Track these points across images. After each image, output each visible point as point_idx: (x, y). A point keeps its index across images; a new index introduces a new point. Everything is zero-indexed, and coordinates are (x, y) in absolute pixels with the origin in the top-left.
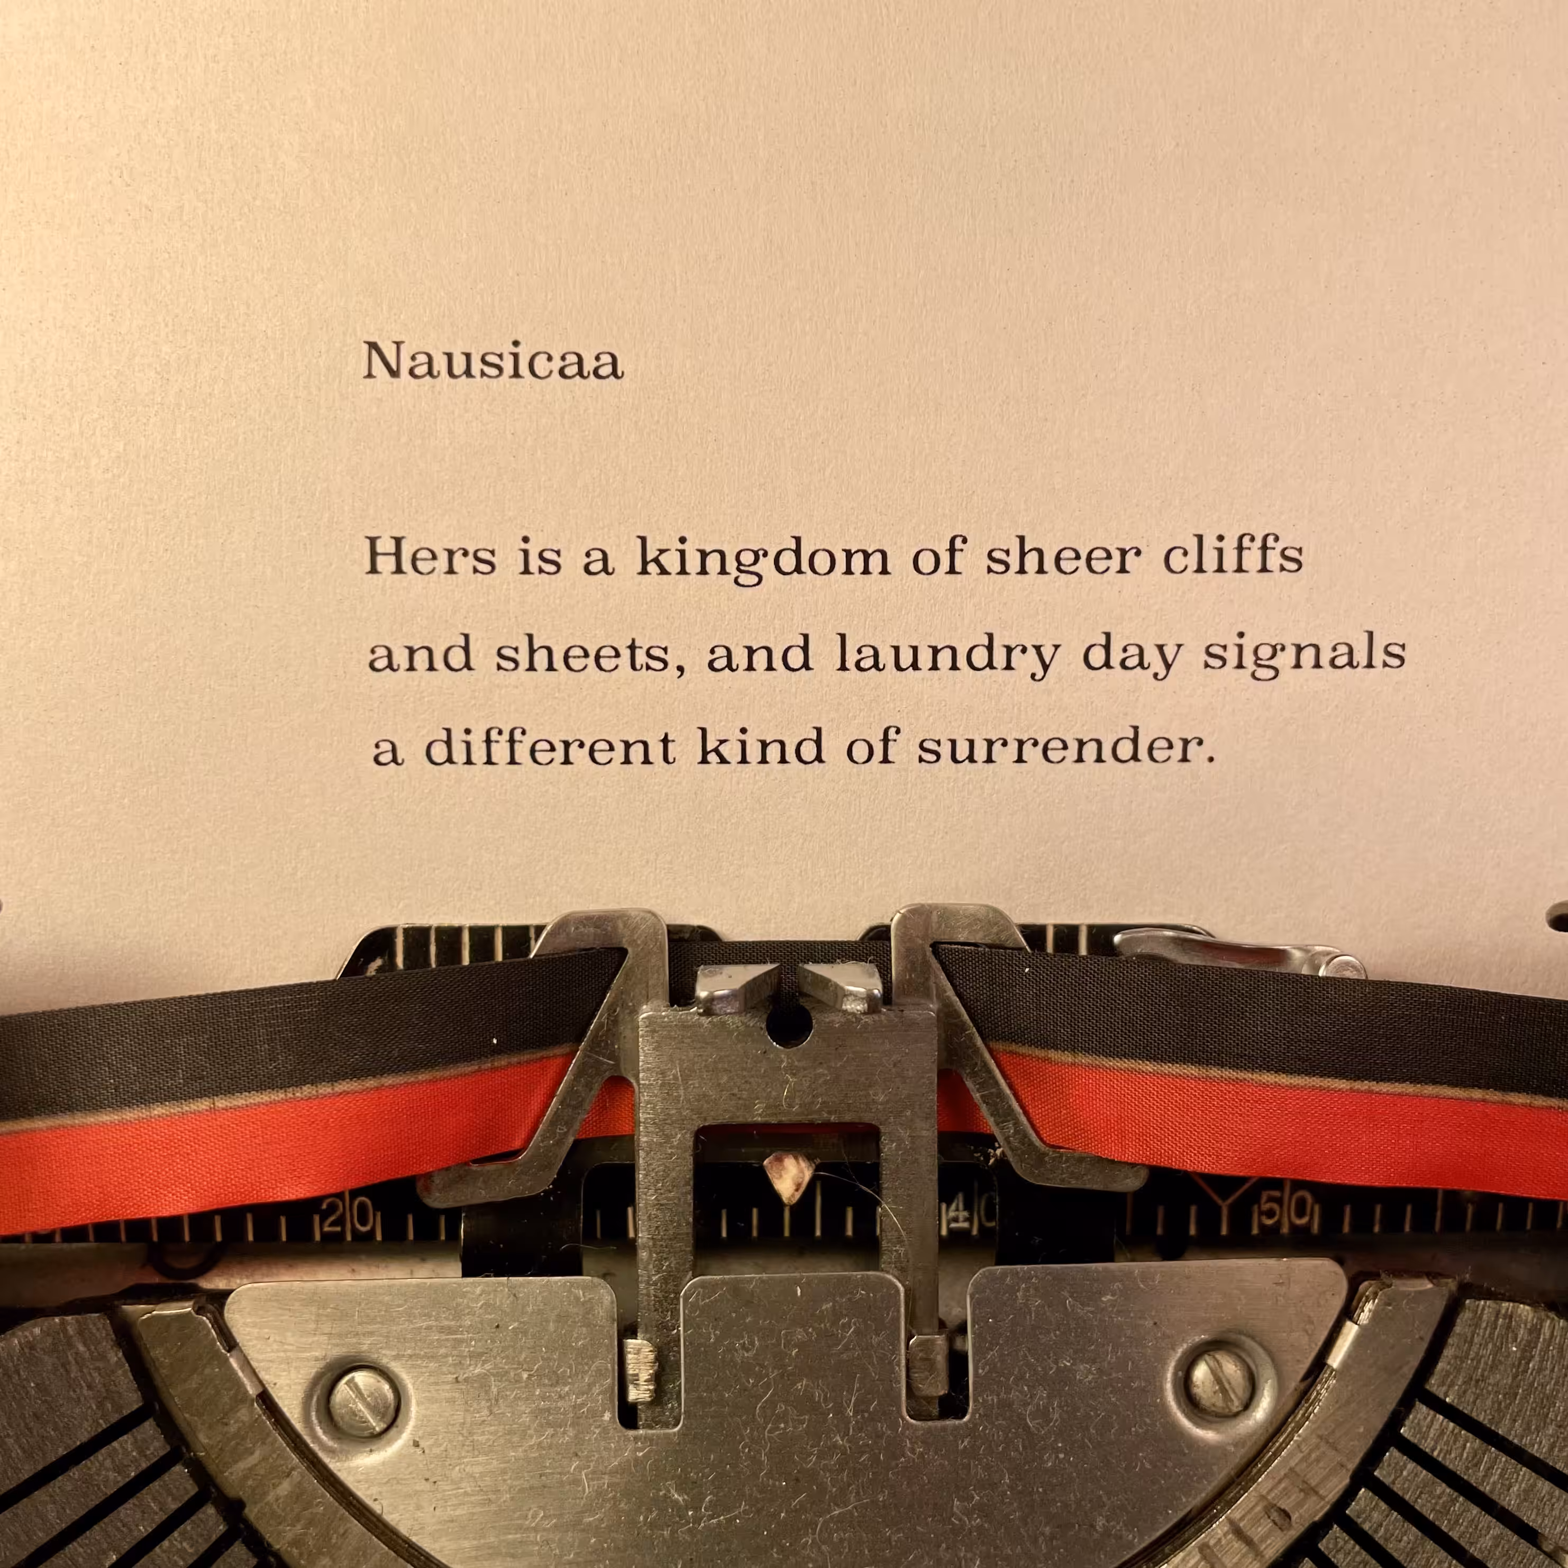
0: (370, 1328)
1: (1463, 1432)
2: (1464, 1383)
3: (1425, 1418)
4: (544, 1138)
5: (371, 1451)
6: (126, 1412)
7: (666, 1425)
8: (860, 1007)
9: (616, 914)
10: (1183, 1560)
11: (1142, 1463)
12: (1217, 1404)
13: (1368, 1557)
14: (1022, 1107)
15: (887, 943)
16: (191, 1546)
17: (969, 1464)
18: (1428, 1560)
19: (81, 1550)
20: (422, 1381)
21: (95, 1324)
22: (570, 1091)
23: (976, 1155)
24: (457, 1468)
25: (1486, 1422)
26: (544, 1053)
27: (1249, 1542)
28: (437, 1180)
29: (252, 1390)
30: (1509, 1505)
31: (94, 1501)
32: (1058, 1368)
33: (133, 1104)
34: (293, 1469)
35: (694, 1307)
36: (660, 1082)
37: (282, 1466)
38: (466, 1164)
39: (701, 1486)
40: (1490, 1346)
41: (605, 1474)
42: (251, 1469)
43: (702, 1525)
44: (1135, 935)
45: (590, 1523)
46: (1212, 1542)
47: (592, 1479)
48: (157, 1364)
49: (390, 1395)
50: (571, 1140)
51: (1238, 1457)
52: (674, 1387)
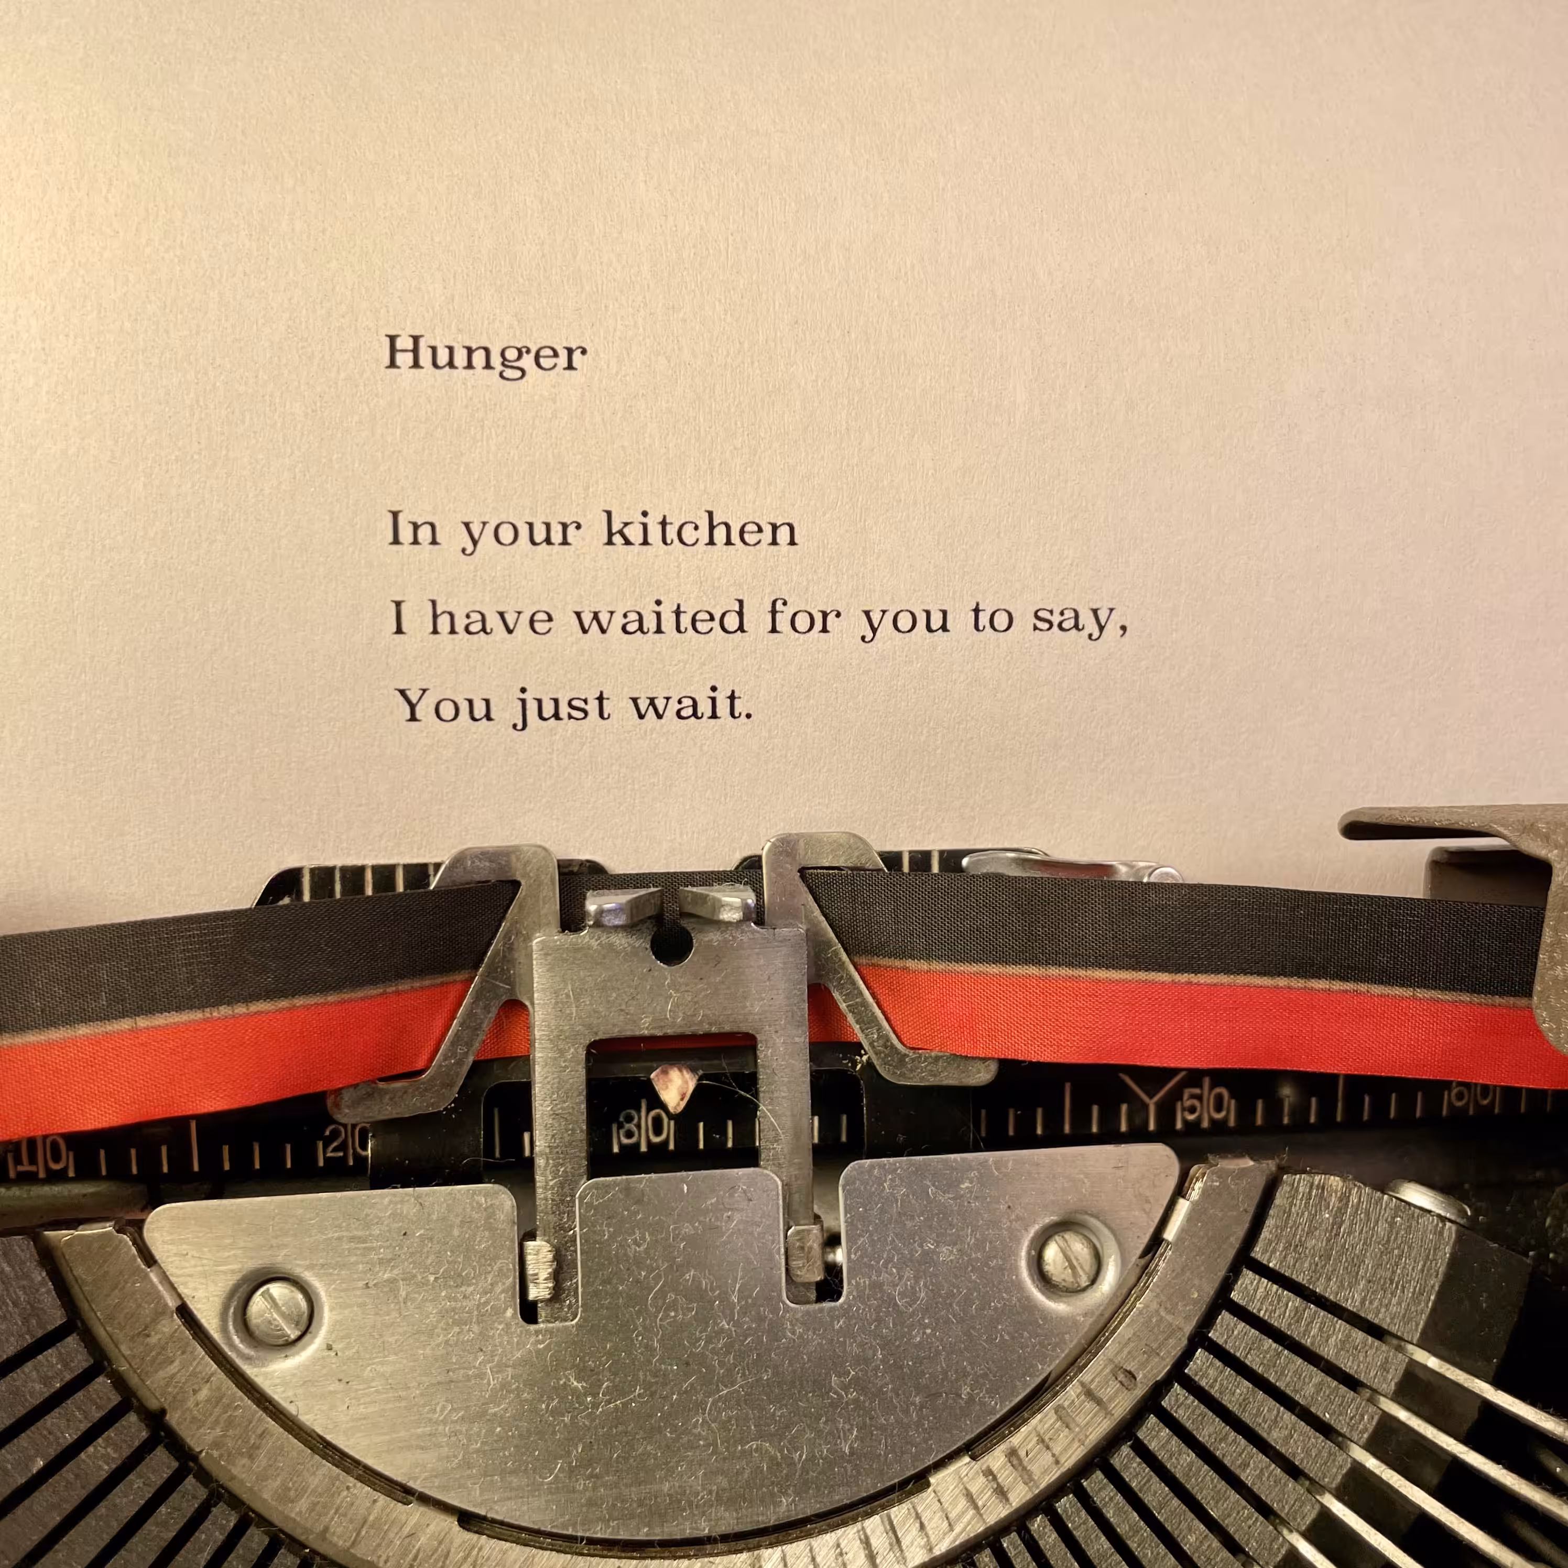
0: (287, 1240)
1: (1285, 1292)
2: (1285, 1248)
3: (1252, 1283)
4: (446, 1058)
5: (286, 1356)
6: (50, 1328)
7: (566, 1320)
8: (736, 916)
9: (511, 849)
10: (1041, 1421)
11: (1002, 1336)
12: (1067, 1279)
13: (1206, 1410)
14: (884, 1013)
15: (759, 871)
16: (115, 1451)
17: (845, 1341)
18: (1259, 1410)
19: (9, 1457)
20: (334, 1289)
21: (20, 1247)
22: (470, 1014)
23: (845, 1062)
24: (369, 1368)
25: (1305, 1282)
26: (445, 979)
27: (1099, 1402)
28: (347, 1096)
29: (172, 1303)
30: (1328, 1355)
31: (21, 1411)
32: (923, 1250)
33: (59, 1025)
34: (212, 1375)
35: (590, 1206)
36: (553, 1001)
37: (200, 1372)
38: (374, 1082)
39: (598, 1374)
40: (1306, 1213)
41: (509, 1366)
42: (173, 1377)
43: (600, 1409)
44: (982, 858)
45: (495, 1414)
46: (1066, 1404)
47: (497, 1372)
48: (79, 1281)
49: (303, 1304)
50: (471, 1059)
51: (1087, 1326)
52: (571, 1285)
